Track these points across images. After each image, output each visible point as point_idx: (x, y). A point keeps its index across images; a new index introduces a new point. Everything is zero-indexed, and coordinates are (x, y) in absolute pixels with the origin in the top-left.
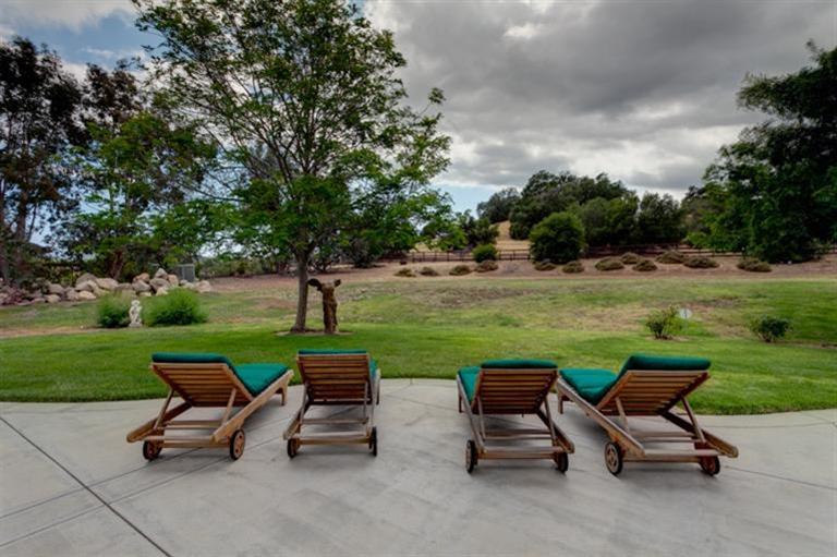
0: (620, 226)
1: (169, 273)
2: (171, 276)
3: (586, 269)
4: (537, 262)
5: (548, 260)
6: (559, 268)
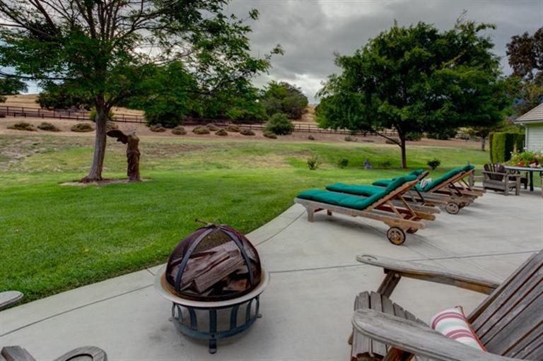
3: (188, 133)
4: (151, 126)
5: (161, 125)
6: (169, 131)
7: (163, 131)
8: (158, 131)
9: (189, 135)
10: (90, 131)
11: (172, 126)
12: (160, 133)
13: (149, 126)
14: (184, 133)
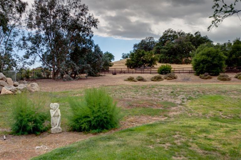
0: (234, 56)
1: (7, 77)
2: (9, 79)
3: (232, 79)
4: (200, 75)
5: (208, 73)
6: (215, 78)
7: (210, 78)
8: (206, 79)
9: (234, 81)
10: (162, 80)
11: (216, 74)
12: (208, 80)
13: (198, 75)
14: (229, 80)
